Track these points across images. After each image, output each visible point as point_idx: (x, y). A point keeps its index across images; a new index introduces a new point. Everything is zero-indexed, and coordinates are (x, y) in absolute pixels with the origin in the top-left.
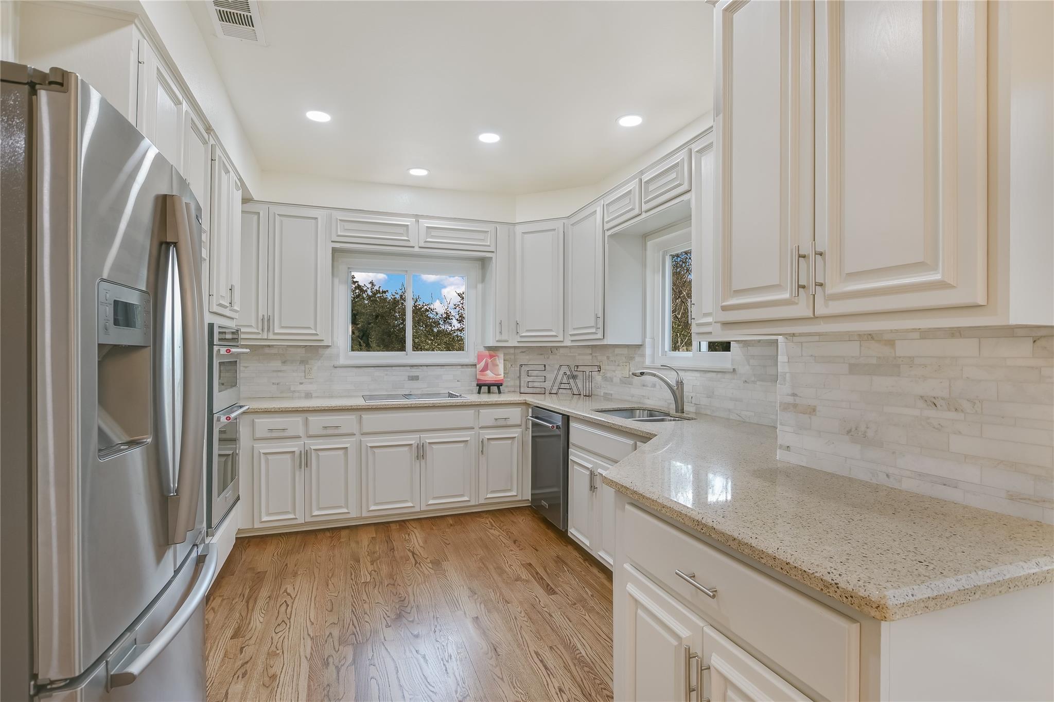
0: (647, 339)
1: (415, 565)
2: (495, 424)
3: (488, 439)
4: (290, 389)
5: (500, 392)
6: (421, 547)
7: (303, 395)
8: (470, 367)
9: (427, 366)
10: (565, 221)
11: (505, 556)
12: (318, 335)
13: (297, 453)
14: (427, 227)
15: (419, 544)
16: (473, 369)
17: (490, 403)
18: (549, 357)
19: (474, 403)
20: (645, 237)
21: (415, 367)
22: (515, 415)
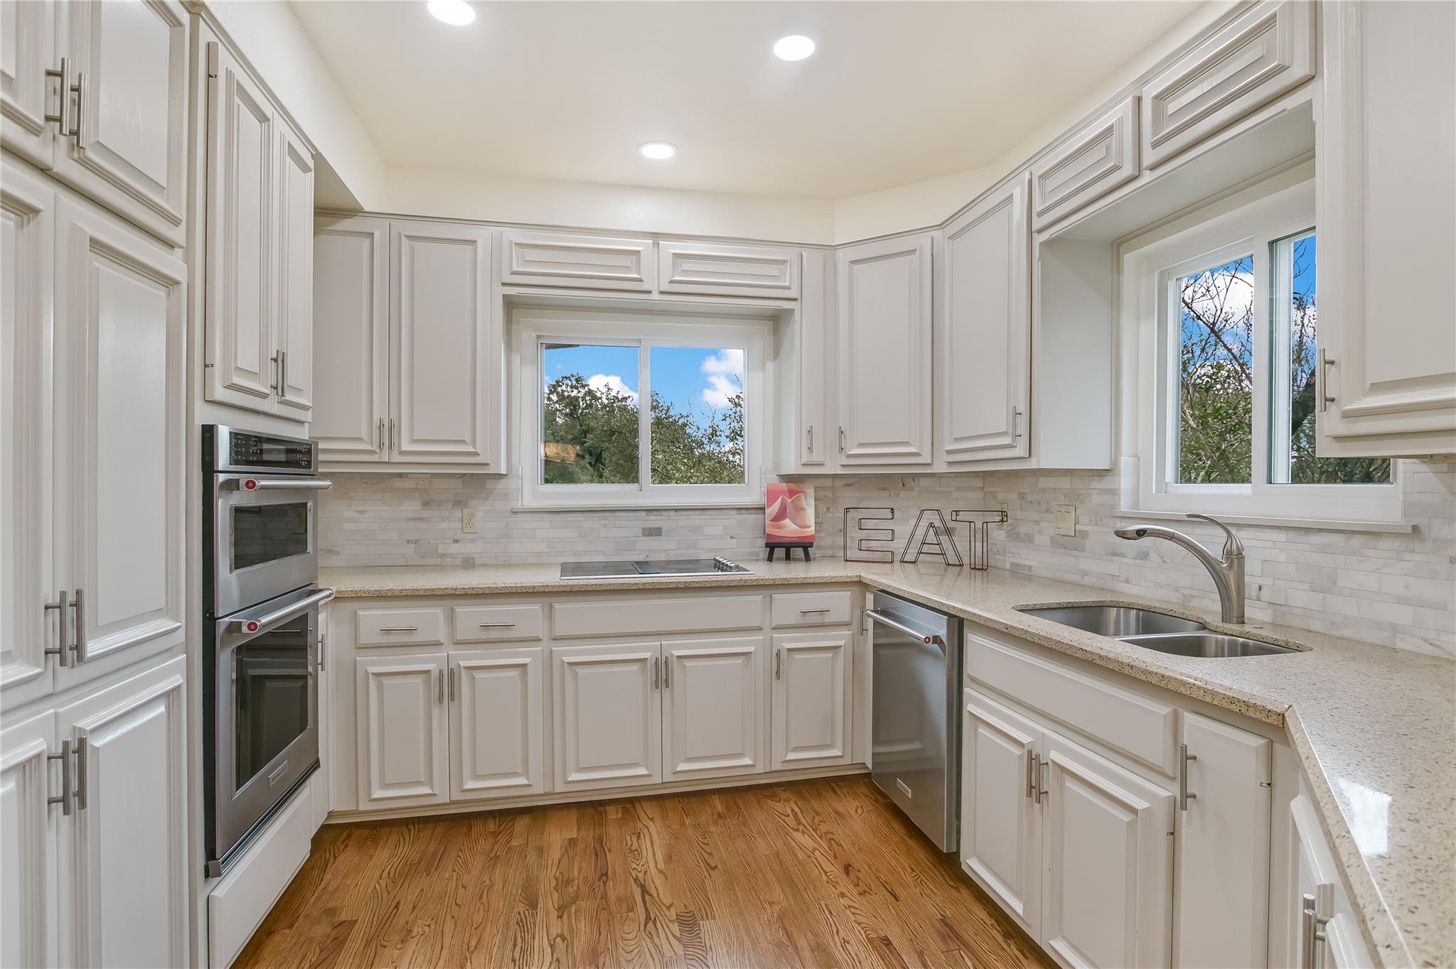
0: (1122, 458)
1: (645, 926)
2: (802, 621)
3: (788, 649)
4: (437, 550)
5: (808, 558)
6: (661, 872)
7: (459, 561)
8: (754, 512)
9: (676, 510)
10: (937, 234)
11: (830, 913)
12: (478, 455)
13: (435, 674)
14: (674, 254)
15: (656, 864)
16: (760, 516)
17: (792, 582)
18: (898, 494)
19: (762, 583)
20: (1118, 245)
21: (655, 513)
22: (839, 604)
